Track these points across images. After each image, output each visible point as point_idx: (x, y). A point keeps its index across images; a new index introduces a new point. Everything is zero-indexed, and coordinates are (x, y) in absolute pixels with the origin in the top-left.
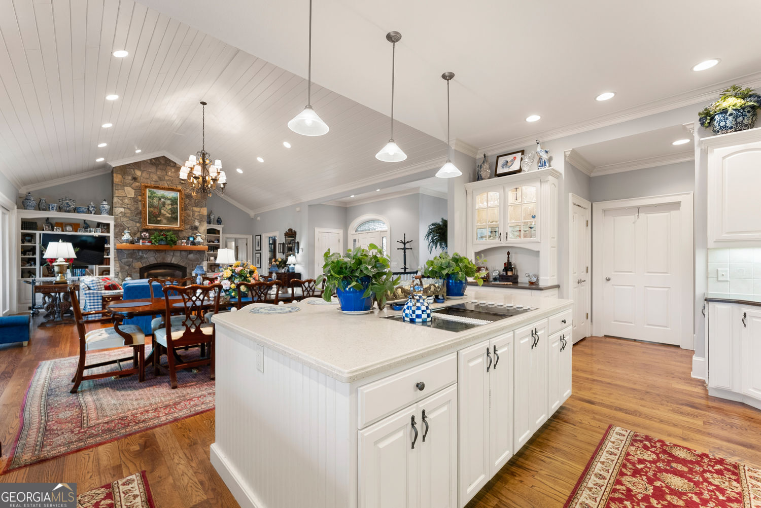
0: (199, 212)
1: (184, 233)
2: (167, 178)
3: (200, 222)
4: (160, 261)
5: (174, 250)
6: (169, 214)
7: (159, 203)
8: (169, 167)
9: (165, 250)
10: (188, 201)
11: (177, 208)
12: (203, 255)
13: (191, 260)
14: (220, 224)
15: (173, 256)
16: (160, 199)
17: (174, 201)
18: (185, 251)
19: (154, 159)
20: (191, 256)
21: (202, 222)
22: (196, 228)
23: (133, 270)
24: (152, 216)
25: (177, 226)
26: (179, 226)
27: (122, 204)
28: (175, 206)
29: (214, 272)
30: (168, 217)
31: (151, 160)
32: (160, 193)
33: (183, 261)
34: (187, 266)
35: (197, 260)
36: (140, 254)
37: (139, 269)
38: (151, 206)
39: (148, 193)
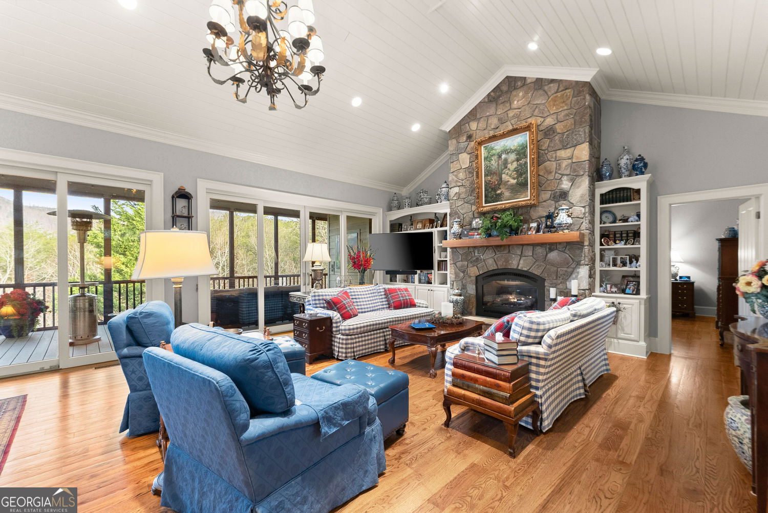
0: (571, 158)
1: (540, 209)
2: (511, 114)
3: (573, 181)
4: (501, 265)
5: (523, 245)
6: (514, 179)
7: (498, 165)
8: (514, 93)
9: (509, 246)
10: (546, 143)
11: (526, 163)
12: (578, 252)
13: (553, 265)
14: (642, 173)
15: (521, 256)
16: (500, 157)
17: (521, 153)
18: (542, 245)
19: (493, 91)
20: (553, 255)
21: (578, 180)
22: (564, 195)
23: (469, 280)
24: (490, 190)
25: (524, 198)
26: (529, 198)
27: (457, 181)
28: (522, 161)
29: (623, 292)
30: (512, 185)
31: (489, 95)
32: (499, 145)
33: (539, 266)
34: (545, 275)
35: (566, 264)
36: (476, 254)
37: (474, 278)
38: (489, 173)
39: (483, 152)
